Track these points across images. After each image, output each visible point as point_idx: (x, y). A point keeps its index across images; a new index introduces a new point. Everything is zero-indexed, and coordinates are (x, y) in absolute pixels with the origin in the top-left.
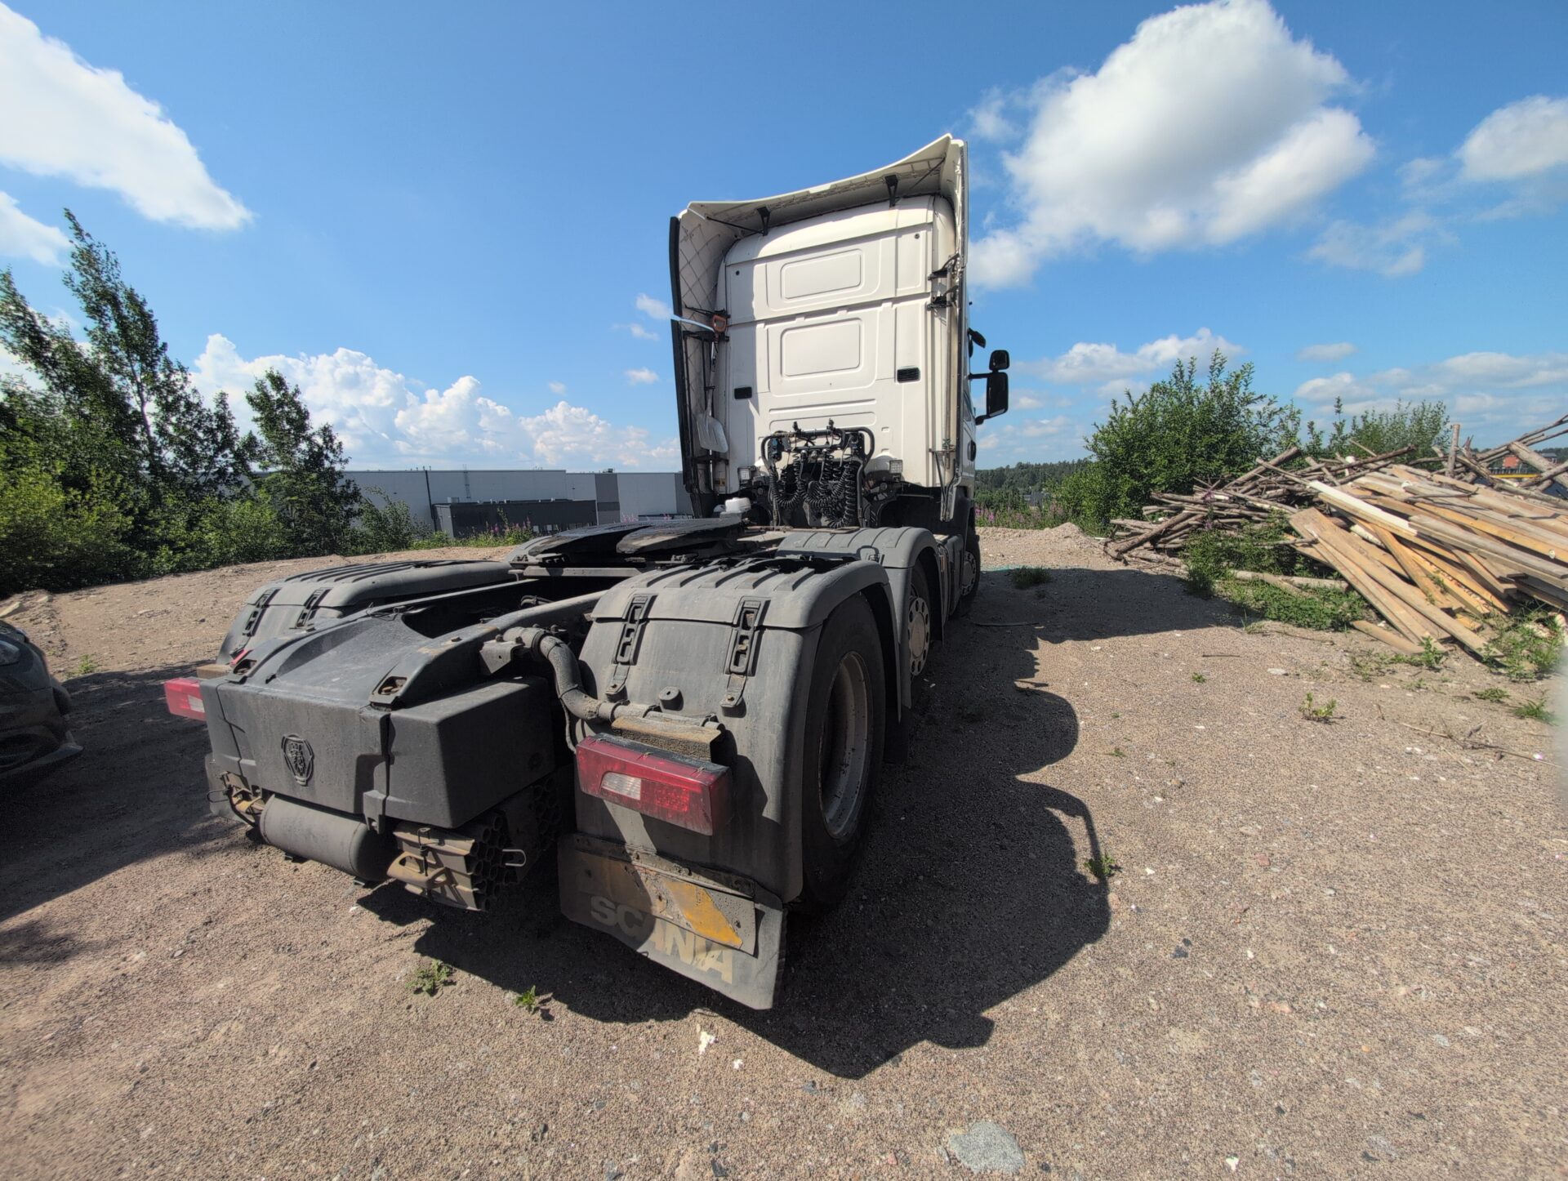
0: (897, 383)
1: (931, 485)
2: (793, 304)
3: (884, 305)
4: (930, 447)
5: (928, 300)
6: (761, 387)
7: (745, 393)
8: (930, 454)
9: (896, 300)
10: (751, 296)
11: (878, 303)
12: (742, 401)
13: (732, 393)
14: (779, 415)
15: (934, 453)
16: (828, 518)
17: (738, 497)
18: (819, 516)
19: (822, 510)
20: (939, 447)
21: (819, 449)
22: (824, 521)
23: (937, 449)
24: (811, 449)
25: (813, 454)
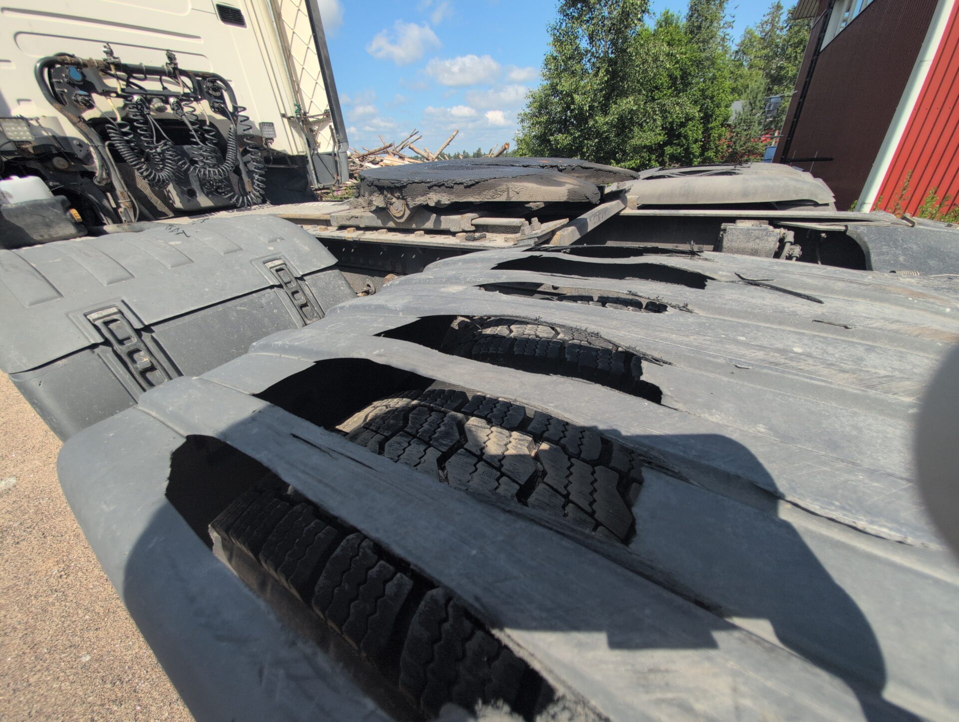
0: (222, 23)
1: (295, 153)
4: (283, 112)
8: (286, 120)
15: (289, 119)
16: (207, 195)
17: (22, 175)
18: (192, 194)
19: (195, 186)
20: (291, 113)
21: (164, 97)
22: (204, 201)
23: (289, 114)
24: (147, 97)
25: (156, 103)
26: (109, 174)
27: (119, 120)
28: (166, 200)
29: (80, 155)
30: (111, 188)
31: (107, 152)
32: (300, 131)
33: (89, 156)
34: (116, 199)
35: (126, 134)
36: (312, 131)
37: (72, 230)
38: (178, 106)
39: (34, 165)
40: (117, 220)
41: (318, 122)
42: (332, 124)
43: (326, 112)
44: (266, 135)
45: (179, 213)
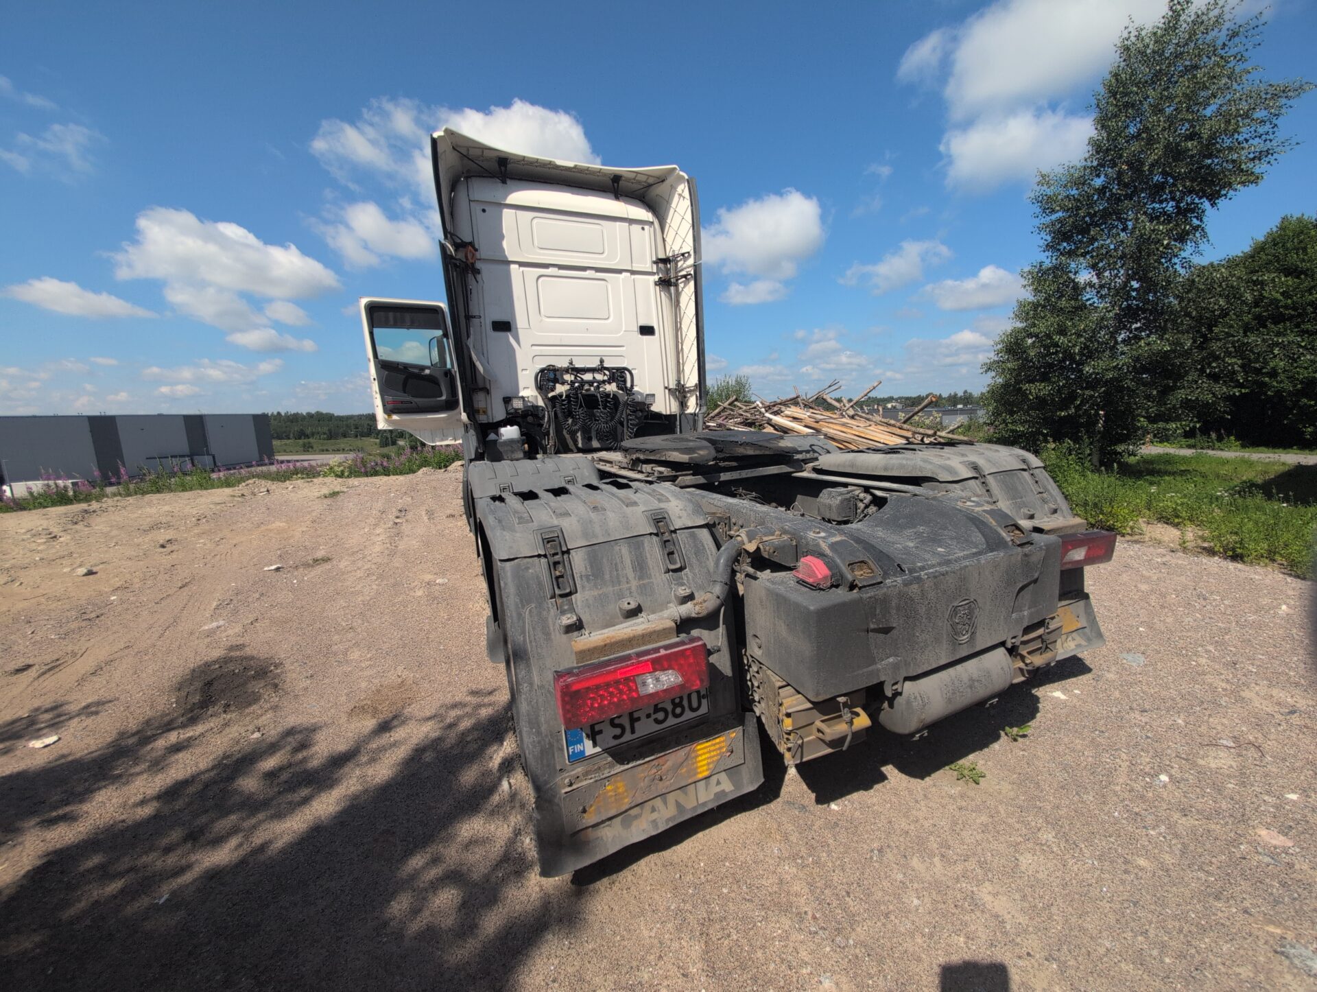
0: (640, 336)
1: (668, 413)
2: (544, 255)
3: (624, 274)
4: (666, 385)
5: (656, 278)
6: (520, 321)
7: (504, 326)
8: (667, 391)
9: (633, 272)
10: (502, 237)
11: (620, 271)
12: (501, 334)
13: (489, 326)
14: (541, 350)
15: (670, 390)
16: (598, 440)
17: (512, 425)
18: (590, 439)
19: (593, 434)
20: (672, 385)
21: (591, 383)
22: (595, 444)
23: (671, 387)
24: (583, 383)
25: (586, 387)
26: (549, 426)
27: (564, 397)
28: (575, 442)
29: (540, 415)
30: (548, 434)
31: (553, 414)
32: (676, 398)
33: (544, 416)
34: (548, 440)
35: (564, 405)
36: (685, 397)
37: (521, 455)
38: (598, 387)
39: (519, 420)
40: (545, 452)
41: (690, 391)
42: (698, 394)
43: (696, 385)
44: (648, 402)
45: (580, 451)
